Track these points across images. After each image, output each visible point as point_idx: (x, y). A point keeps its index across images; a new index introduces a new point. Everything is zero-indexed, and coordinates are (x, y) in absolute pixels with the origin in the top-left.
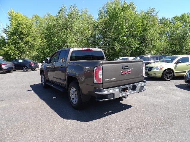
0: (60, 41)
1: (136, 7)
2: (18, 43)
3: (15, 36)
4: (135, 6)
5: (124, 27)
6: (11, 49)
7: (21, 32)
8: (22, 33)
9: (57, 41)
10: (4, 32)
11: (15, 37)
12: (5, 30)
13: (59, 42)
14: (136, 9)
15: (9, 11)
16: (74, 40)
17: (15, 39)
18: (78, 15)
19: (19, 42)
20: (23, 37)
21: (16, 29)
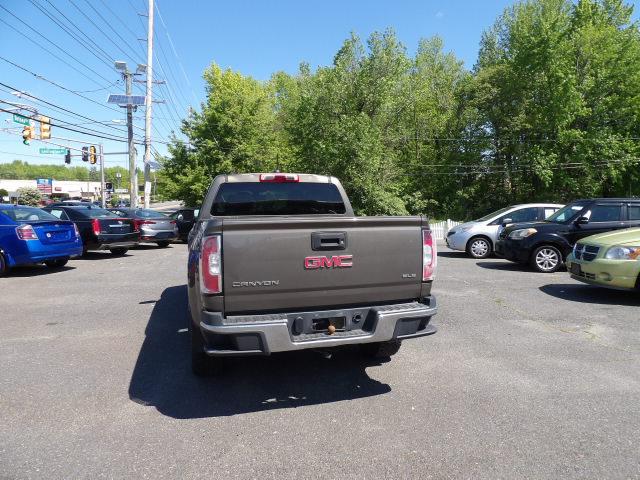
0: (336, 151)
1: (631, 11)
2: (218, 161)
3: (209, 141)
4: (629, 7)
5: (573, 90)
6: (197, 179)
7: (226, 126)
8: (229, 131)
9: (327, 149)
10: (183, 131)
11: (210, 144)
12: (186, 123)
13: (332, 155)
14: (632, 19)
15: (208, 70)
16: (379, 147)
17: (211, 149)
18: (398, 61)
19: (220, 156)
20: (231, 143)
21: (213, 120)
